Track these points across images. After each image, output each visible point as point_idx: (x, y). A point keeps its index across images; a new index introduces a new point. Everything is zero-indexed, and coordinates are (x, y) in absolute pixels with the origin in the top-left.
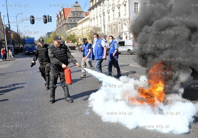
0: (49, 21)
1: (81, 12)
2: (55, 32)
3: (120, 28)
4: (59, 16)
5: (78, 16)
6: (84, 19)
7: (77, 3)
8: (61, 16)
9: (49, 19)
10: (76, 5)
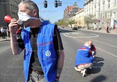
0: (59, 6)
1: (77, 8)
2: (62, 20)
3: (108, 15)
4: (65, 11)
5: (75, 10)
6: (78, 12)
7: (75, 3)
8: (66, 10)
9: (59, 3)
10: (75, 4)
